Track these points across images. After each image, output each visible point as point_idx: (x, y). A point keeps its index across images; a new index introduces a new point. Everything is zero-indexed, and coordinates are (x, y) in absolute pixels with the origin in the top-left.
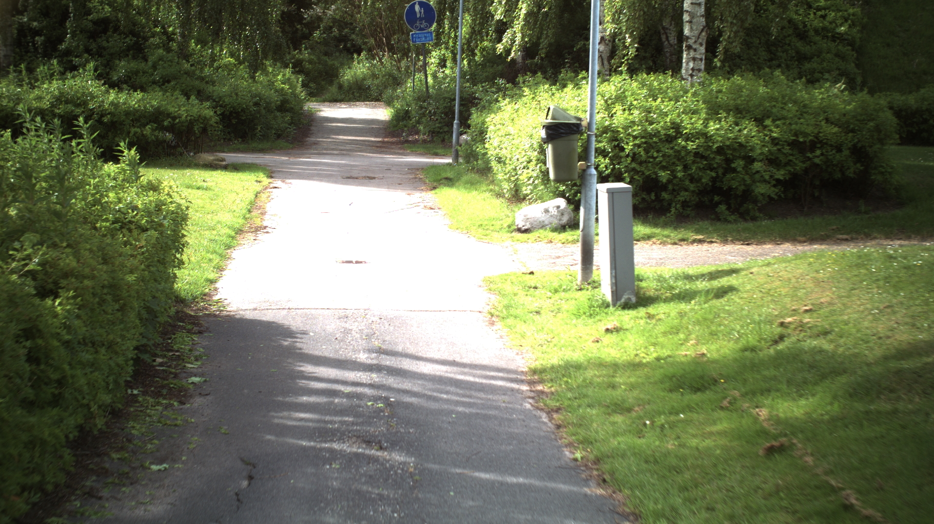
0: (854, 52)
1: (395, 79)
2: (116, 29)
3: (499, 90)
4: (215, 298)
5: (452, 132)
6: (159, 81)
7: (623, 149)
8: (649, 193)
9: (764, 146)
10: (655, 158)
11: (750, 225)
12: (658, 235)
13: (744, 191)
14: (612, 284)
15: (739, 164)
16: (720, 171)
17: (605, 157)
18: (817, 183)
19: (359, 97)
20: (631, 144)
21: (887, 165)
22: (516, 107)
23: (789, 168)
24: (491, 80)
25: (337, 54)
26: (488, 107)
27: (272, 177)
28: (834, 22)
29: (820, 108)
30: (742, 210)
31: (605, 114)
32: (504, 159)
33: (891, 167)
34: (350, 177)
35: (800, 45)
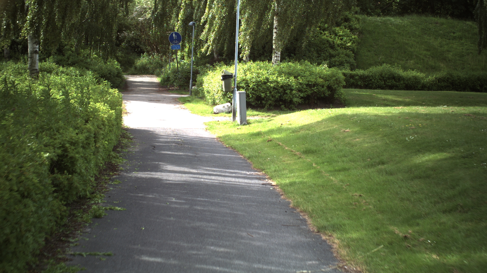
0: (353, 54)
1: (160, 65)
3: (208, 68)
5: (189, 86)
6: (70, 64)
7: (249, 86)
8: (258, 101)
9: (297, 85)
10: (260, 89)
13: (290, 100)
14: (240, 119)
15: (288, 91)
16: (282, 94)
17: (243, 89)
18: (316, 98)
19: (144, 73)
20: (252, 84)
21: (340, 92)
22: (214, 73)
23: (306, 93)
24: (204, 64)
25: (132, 54)
26: (204, 74)
28: (346, 41)
29: (318, 73)
30: (290, 107)
31: (243, 75)
32: (209, 91)
33: (342, 93)
34: (151, 100)
35: (331, 51)
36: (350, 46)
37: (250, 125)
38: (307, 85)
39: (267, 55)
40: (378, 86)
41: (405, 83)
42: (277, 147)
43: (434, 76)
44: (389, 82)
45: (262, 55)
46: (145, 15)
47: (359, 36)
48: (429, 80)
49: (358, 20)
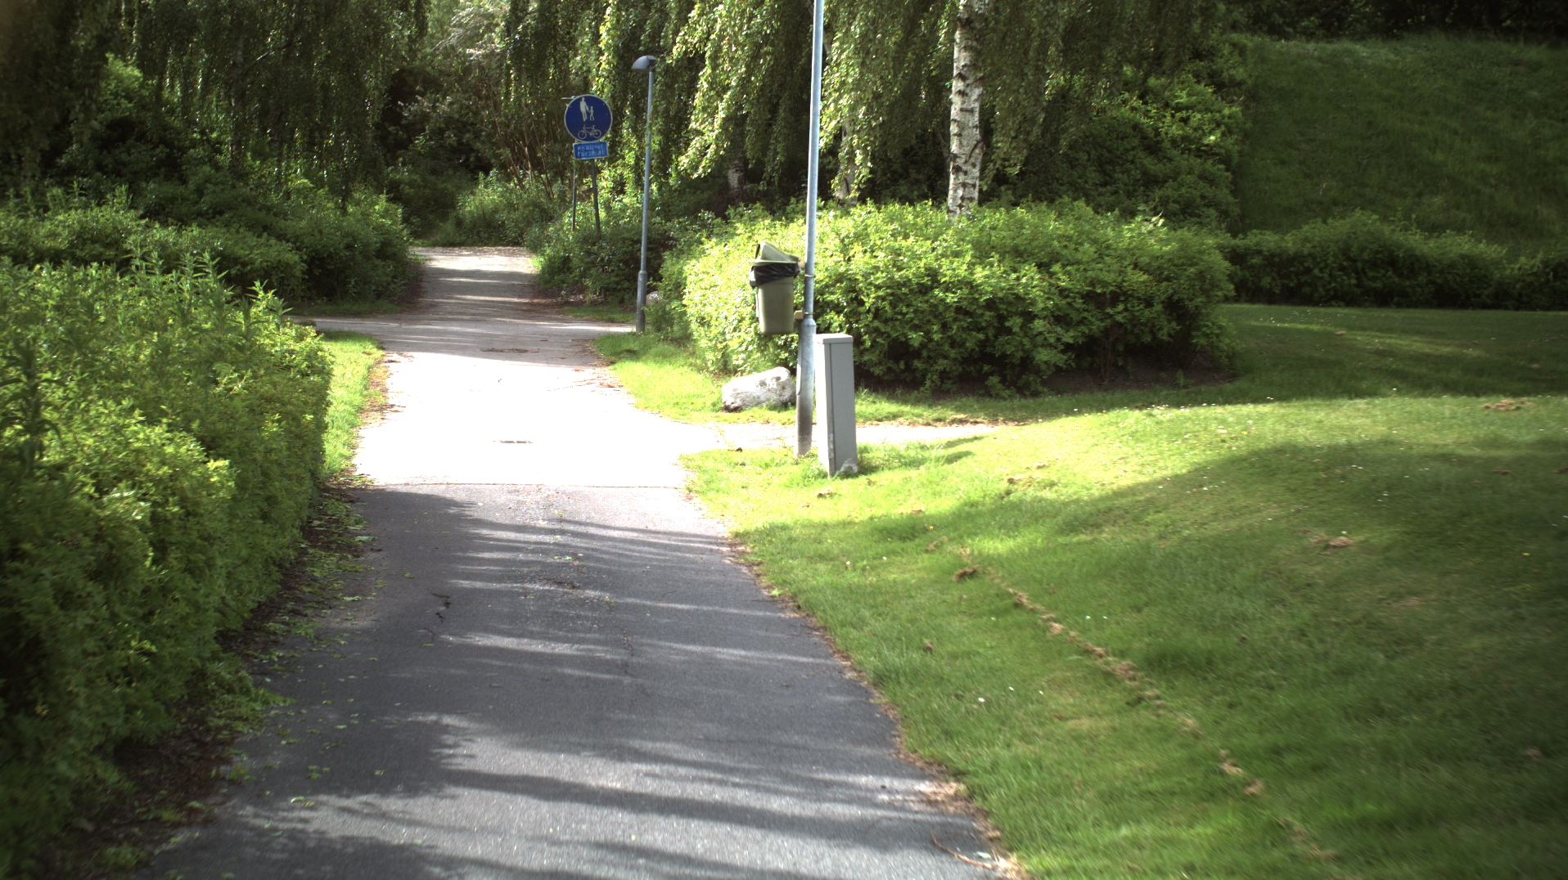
0: (1228, 174)
1: (543, 211)
2: (141, 137)
3: (704, 226)
4: (356, 474)
5: (636, 290)
6: (207, 212)
7: (862, 303)
8: (897, 361)
9: (1049, 299)
10: (904, 315)
11: (1030, 401)
12: (908, 413)
13: (1022, 358)
14: (830, 450)
15: (1015, 323)
16: (991, 332)
17: (838, 313)
18: (1121, 348)
19: (488, 239)
20: (873, 296)
21: (1213, 324)
22: (727, 248)
23: (1084, 328)
24: (692, 212)
25: (451, 172)
26: (689, 250)
27: (383, 349)
28: (1200, 128)
29: (1127, 250)
30: (1020, 383)
31: (839, 257)
32: (708, 319)
33: (1220, 327)
34: (492, 350)
35: (1150, 163)
36: (1216, 144)
37: (873, 477)
38: (1088, 297)
39: (921, 177)
40: (1332, 293)
41: (1434, 283)
42: (1010, 619)
43: (1540, 256)
44: (1374, 279)
45: (901, 176)
46: (491, 41)
47: (1246, 107)
48: (1520, 269)
49: (1241, 50)
